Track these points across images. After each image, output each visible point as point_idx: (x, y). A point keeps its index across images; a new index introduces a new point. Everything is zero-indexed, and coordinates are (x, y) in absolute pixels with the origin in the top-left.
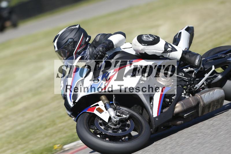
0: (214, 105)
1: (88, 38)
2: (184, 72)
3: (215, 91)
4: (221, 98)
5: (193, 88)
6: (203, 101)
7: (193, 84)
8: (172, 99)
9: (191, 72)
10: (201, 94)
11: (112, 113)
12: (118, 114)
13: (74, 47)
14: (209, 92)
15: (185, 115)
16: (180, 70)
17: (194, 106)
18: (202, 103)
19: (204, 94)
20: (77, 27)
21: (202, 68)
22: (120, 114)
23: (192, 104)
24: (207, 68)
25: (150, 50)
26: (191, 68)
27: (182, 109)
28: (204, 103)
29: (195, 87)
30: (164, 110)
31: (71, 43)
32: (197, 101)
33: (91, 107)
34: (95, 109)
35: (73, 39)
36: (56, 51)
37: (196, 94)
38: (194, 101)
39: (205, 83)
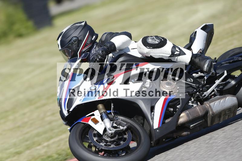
0: (225, 114)
1: (94, 37)
2: (193, 77)
3: (226, 99)
4: (234, 106)
5: (201, 96)
6: (212, 110)
7: (202, 91)
8: (177, 108)
9: (201, 77)
10: (210, 103)
11: (108, 123)
12: (115, 125)
13: (79, 46)
14: (219, 101)
15: (191, 126)
16: (189, 75)
17: (201, 116)
18: (211, 113)
19: (213, 103)
20: (83, 24)
21: (213, 73)
22: (117, 126)
23: (199, 114)
24: (219, 73)
25: (156, 53)
26: (201, 73)
27: (188, 119)
28: (214, 113)
29: (203, 95)
30: (167, 121)
31: (76, 42)
32: (205, 110)
33: (87, 117)
34: (90, 120)
35: (78, 38)
36: (60, 50)
37: (205, 102)
38: (202, 110)
39: (215, 90)
